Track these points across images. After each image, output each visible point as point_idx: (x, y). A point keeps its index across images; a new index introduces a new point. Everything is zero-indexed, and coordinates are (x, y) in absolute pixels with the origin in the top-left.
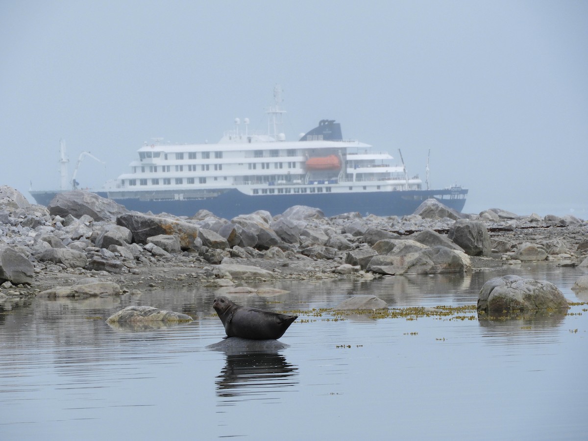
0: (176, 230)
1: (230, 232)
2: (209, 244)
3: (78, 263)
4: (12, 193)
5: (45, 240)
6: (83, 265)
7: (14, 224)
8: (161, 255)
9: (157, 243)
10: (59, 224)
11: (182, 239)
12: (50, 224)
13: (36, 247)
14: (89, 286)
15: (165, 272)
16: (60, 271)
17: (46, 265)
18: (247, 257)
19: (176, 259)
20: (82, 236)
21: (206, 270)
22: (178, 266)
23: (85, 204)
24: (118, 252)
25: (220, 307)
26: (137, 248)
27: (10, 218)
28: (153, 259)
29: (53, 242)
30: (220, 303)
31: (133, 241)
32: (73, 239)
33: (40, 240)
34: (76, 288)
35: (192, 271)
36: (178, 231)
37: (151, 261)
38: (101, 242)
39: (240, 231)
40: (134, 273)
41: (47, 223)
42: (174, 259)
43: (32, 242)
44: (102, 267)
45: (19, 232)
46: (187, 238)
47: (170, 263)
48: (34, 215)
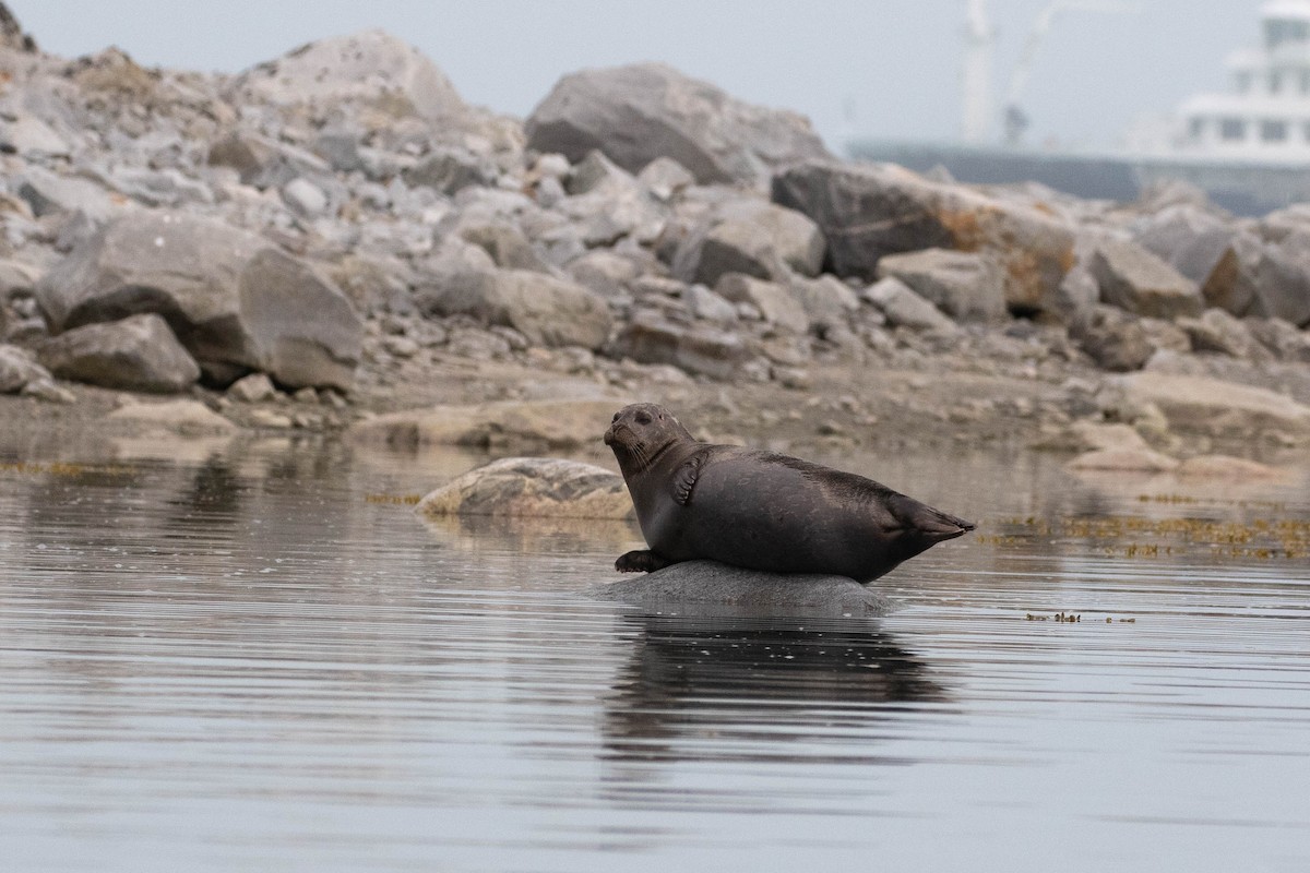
0: (994, 235)
1: (1214, 260)
2: (1127, 302)
3: (575, 333)
4: (399, 62)
5: (472, 237)
6: (594, 338)
7: (378, 173)
8: (917, 327)
9: (915, 283)
10: (551, 186)
11: (1014, 271)
12: (517, 184)
13: (435, 264)
14: (550, 408)
15: (914, 389)
16: (497, 356)
17: (448, 330)
18: (1254, 356)
19: (974, 345)
20: (623, 235)
21: (1076, 390)
22: (974, 370)
23: (668, 120)
24: (753, 302)
25: (632, 443)
26: (836, 294)
27: (364, 152)
28: (880, 337)
29: (503, 247)
30: (632, 424)
31: (827, 267)
32: (591, 245)
33: (453, 239)
34: (497, 412)
35: (1021, 393)
36: (998, 241)
37: (872, 346)
38: (694, 262)
39: (1254, 259)
40: (789, 385)
41: (506, 180)
42: (965, 345)
43: (427, 245)
44: (665, 351)
45: (390, 205)
46: (1037, 268)
47: (947, 358)
48: (463, 146)
